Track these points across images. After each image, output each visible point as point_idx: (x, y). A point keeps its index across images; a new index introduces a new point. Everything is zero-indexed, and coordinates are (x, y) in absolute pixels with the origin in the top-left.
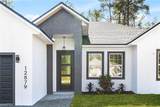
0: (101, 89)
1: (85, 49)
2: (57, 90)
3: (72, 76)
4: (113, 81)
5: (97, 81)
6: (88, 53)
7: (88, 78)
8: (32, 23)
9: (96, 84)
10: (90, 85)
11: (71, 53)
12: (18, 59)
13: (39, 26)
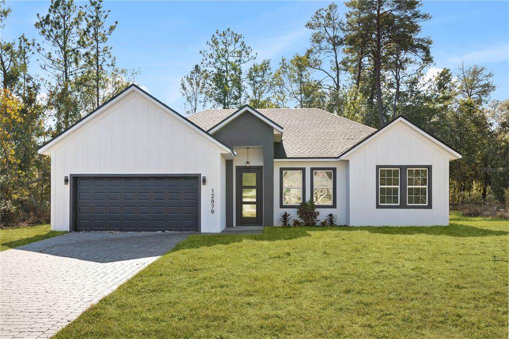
0: (301, 221)
1: (278, 164)
2: (237, 225)
3: (259, 203)
4: (317, 210)
5: (296, 210)
6: (282, 170)
7: (282, 206)
8: (207, 132)
9: (293, 214)
10: (285, 216)
11: (257, 170)
12: (204, 181)
13: (215, 136)
